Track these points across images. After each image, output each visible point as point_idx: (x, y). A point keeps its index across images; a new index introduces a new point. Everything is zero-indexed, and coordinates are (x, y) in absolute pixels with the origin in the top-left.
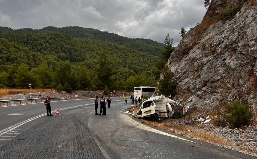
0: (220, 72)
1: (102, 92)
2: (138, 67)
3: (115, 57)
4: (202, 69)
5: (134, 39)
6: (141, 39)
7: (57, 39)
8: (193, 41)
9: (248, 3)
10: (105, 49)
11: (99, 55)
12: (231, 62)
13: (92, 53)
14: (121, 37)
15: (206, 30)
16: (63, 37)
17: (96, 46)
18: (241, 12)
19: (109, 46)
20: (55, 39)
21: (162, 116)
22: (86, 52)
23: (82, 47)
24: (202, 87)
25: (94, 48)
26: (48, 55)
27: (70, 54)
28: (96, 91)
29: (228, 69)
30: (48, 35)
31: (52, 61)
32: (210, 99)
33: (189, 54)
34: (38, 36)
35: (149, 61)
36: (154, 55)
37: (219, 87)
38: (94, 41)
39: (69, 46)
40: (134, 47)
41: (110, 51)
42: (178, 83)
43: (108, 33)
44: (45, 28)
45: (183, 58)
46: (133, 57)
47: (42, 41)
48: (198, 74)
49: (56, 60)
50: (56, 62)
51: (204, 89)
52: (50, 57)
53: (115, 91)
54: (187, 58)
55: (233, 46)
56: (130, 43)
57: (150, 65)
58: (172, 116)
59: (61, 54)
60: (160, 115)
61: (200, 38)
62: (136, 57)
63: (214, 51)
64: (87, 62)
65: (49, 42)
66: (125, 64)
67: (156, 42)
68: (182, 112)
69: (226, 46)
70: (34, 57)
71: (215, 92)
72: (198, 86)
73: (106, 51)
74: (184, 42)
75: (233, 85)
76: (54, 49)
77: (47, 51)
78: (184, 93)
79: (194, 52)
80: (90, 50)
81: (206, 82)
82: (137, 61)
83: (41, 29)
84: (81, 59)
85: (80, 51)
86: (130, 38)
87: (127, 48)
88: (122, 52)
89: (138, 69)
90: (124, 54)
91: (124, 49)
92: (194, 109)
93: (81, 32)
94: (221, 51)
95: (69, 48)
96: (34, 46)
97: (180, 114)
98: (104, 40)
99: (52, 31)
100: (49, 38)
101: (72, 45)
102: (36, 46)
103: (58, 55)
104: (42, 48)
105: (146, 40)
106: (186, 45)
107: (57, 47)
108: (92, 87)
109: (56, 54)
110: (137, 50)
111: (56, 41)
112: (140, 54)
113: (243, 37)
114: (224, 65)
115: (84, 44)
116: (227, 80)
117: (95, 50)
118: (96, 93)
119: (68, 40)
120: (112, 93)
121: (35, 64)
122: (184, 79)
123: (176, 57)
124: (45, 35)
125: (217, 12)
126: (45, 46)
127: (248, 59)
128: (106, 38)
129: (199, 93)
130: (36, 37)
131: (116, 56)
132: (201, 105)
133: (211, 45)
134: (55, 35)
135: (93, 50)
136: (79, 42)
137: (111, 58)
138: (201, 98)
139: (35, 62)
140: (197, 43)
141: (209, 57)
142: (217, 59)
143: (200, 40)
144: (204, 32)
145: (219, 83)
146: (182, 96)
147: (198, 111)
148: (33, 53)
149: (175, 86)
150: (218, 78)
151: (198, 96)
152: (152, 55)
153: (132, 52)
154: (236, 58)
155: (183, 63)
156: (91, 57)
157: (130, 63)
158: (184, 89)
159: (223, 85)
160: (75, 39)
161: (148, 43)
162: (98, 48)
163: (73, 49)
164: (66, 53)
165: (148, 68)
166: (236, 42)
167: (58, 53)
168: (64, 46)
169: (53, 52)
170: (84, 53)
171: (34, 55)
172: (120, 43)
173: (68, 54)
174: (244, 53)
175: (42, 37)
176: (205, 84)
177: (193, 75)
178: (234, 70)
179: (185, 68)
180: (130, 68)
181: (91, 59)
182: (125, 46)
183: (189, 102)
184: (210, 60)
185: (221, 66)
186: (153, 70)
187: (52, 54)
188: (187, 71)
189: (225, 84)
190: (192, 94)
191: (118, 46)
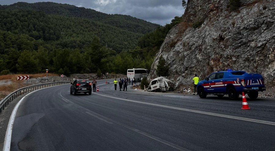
0: (194, 62)
1: (95, 75)
2: (117, 45)
3: (92, 34)
4: (184, 59)
5: (112, 15)
6: (120, 15)
7: (29, 16)
8: (177, 37)
9: (208, 19)
10: (82, 26)
11: (75, 32)
12: (199, 57)
13: (67, 30)
14: (99, 13)
15: (185, 31)
16: (36, 14)
17: (72, 24)
18: (204, 24)
19: (87, 23)
20: (27, 16)
21: (162, 90)
22: (61, 29)
23: (57, 25)
24: (185, 71)
25: (70, 25)
26: (20, 34)
27: (44, 32)
28: (90, 74)
29: (198, 61)
30: (20, 12)
31: (25, 41)
32: (190, 78)
33: (175, 47)
34: (8, 13)
35: (129, 39)
36: (134, 31)
37: (194, 71)
38: (70, 18)
39: (42, 23)
40: (113, 23)
41: (87, 28)
42: (170, 68)
43: (85, 9)
44: (15, 4)
45: (171, 50)
46: (112, 34)
47: (12, 19)
48: (182, 62)
49: (28, 39)
50: (29, 41)
51: (186, 72)
52: (22, 36)
53: (107, 73)
54: (174, 50)
55: (200, 48)
56: (108, 19)
57: (130, 42)
58: (168, 89)
59: (33, 32)
60: (161, 89)
61: (181, 36)
62: (115, 34)
63: (190, 49)
64: (62, 41)
65: (20, 20)
66: (103, 42)
67: (135, 18)
68: (174, 87)
69: (196, 47)
70: (4, 37)
71: (192, 74)
72: (182, 70)
73: (83, 28)
74: (171, 38)
75: (201, 70)
76: (25, 27)
77: (18, 29)
78: (174, 74)
79: (178, 46)
80: (66, 27)
81: (187, 68)
82: (116, 39)
83: (11, 5)
84: (56, 38)
85: (55, 28)
86: (108, 14)
87: (106, 25)
88: (100, 29)
89: (118, 47)
90: (103, 32)
91: (102, 26)
92: (181, 85)
93: (55, 8)
94: (194, 50)
95: (42, 26)
96: (3, 24)
97: (173, 88)
98: (81, 16)
99: (23, 7)
100: (21, 15)
101: (46, 22)
102: (5, 24)
103: (30, 33)
104: (13, 26)
105: (125, 16)
106: (173, 40)
107: (29, 24)
108: (86, 70)
109: (27, 32)
110: (116, 26)
111: (28, 19)
112: (119, 31)
113: (204, 43)
114: (196, 58)
115: (59, 21)
116: (198, 67)
117: (71, 27)
118: (90, 75)
119: (42, 17)
120: (104, 75)
121: (6, 45)
122: (173, 65)
123: (166, 47)
124: (16, 12)
125: (191, 19)
126: (16, 23)
127: (207, 56)
128: (83, 14)
129: (184, 74)
130: (6, 14)
131: (94, 33)
132: (185, 82)
133: (188, 44)
134: (28, 11)
135: (68, 28)
136: (54, 19)
137: (89, 36)
138: (185, 78)
139: (5, 42)
140: (180, 40)
141: (188, 52)
142: (192, 54)
143: (182, 38)
144: (184, 32)
145: (194, 68)
146: (173, 77)
147: (184, 86)
148: (3, 33)
149: (168, 70)
150: (193, 66)
151: (183, 76)
152: (131, 31)
153: (111, 29)
154: (201, 55)
155: (172, 54)
156: (66, 36)
157: (109, 41)
158: (174, 72)
159: (196, 70)
160: (49, 16)
161: (128, 19)
162: (74, 25)
163: (47, 26)
164: (38, 31)
165: (129, 46)
166: (201, 45)
167: (30, 31)
168: (37, 23)
169: (24, 30)
170: (59, 31)
171: (4, 34)
172: (97, 19)
173: (42, 33)
174: (205, 52)
175: (12, 14)
176: (186, 69)
177: (179, 63)
178: (201, 61)
179: (173, 57)
180: (109, 46)
181: (66, 38)
182: (103, 22)
183: (178, 81)
184: (188, 54)
185: (194, 58)
186: (136, 49)
187: (23, 33)
188: (175, 60)
189: (197, 69)
190: (179, 75)
191: (95, 22)
